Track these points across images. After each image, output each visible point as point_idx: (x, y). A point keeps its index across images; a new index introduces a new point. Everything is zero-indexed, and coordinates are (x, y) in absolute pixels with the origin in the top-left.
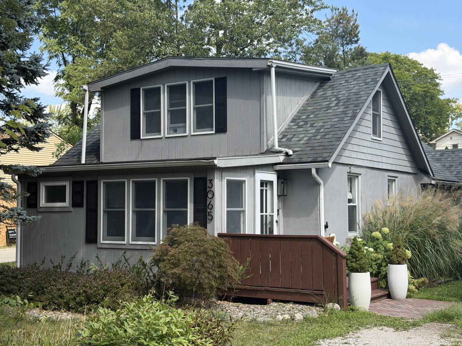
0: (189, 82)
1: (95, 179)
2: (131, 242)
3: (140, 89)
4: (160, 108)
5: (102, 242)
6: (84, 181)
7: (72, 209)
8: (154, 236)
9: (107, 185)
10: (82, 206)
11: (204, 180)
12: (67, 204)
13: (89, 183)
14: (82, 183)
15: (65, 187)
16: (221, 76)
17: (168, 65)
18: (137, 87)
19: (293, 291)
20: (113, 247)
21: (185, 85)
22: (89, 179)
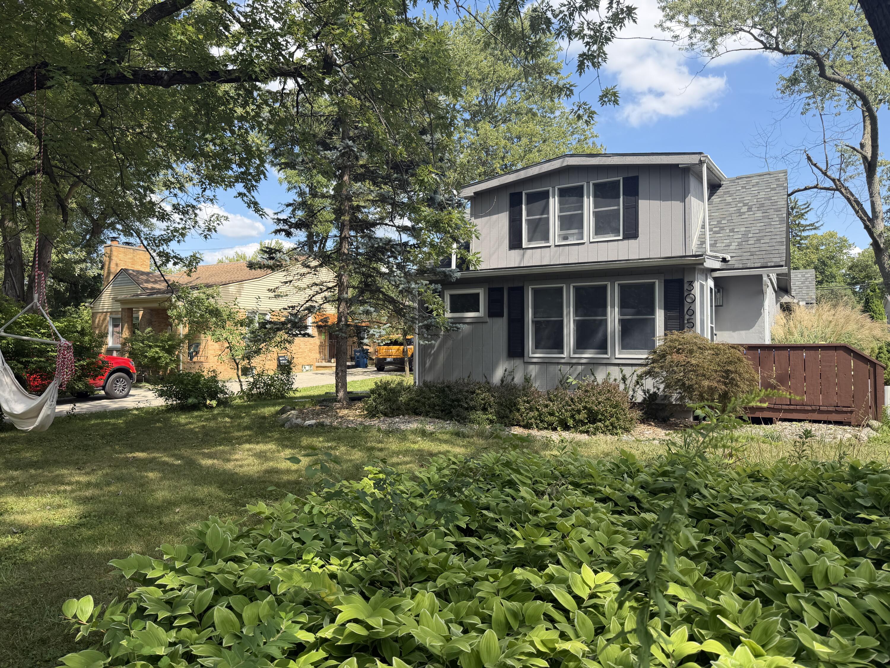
0: (588, 183)
1: (520, 285)
2: (572, 355)
3: (521, 193)
4: (548, 213)
5: (531, 355)
6: (503, 288)
7: (488, 320)
8: (606, 348)
9: (536, 292)
10: (501, 315)
11: (681, 282)
12: (481, 313)
13: (510, 289)
14: (501, 290)
15: (478, 295)
16: (631, 175)
17: (565, 164)
18: (517, 191)
19: (809, 408)
20: (546, 361)
21: (582, 187)
22: (511, 285)
